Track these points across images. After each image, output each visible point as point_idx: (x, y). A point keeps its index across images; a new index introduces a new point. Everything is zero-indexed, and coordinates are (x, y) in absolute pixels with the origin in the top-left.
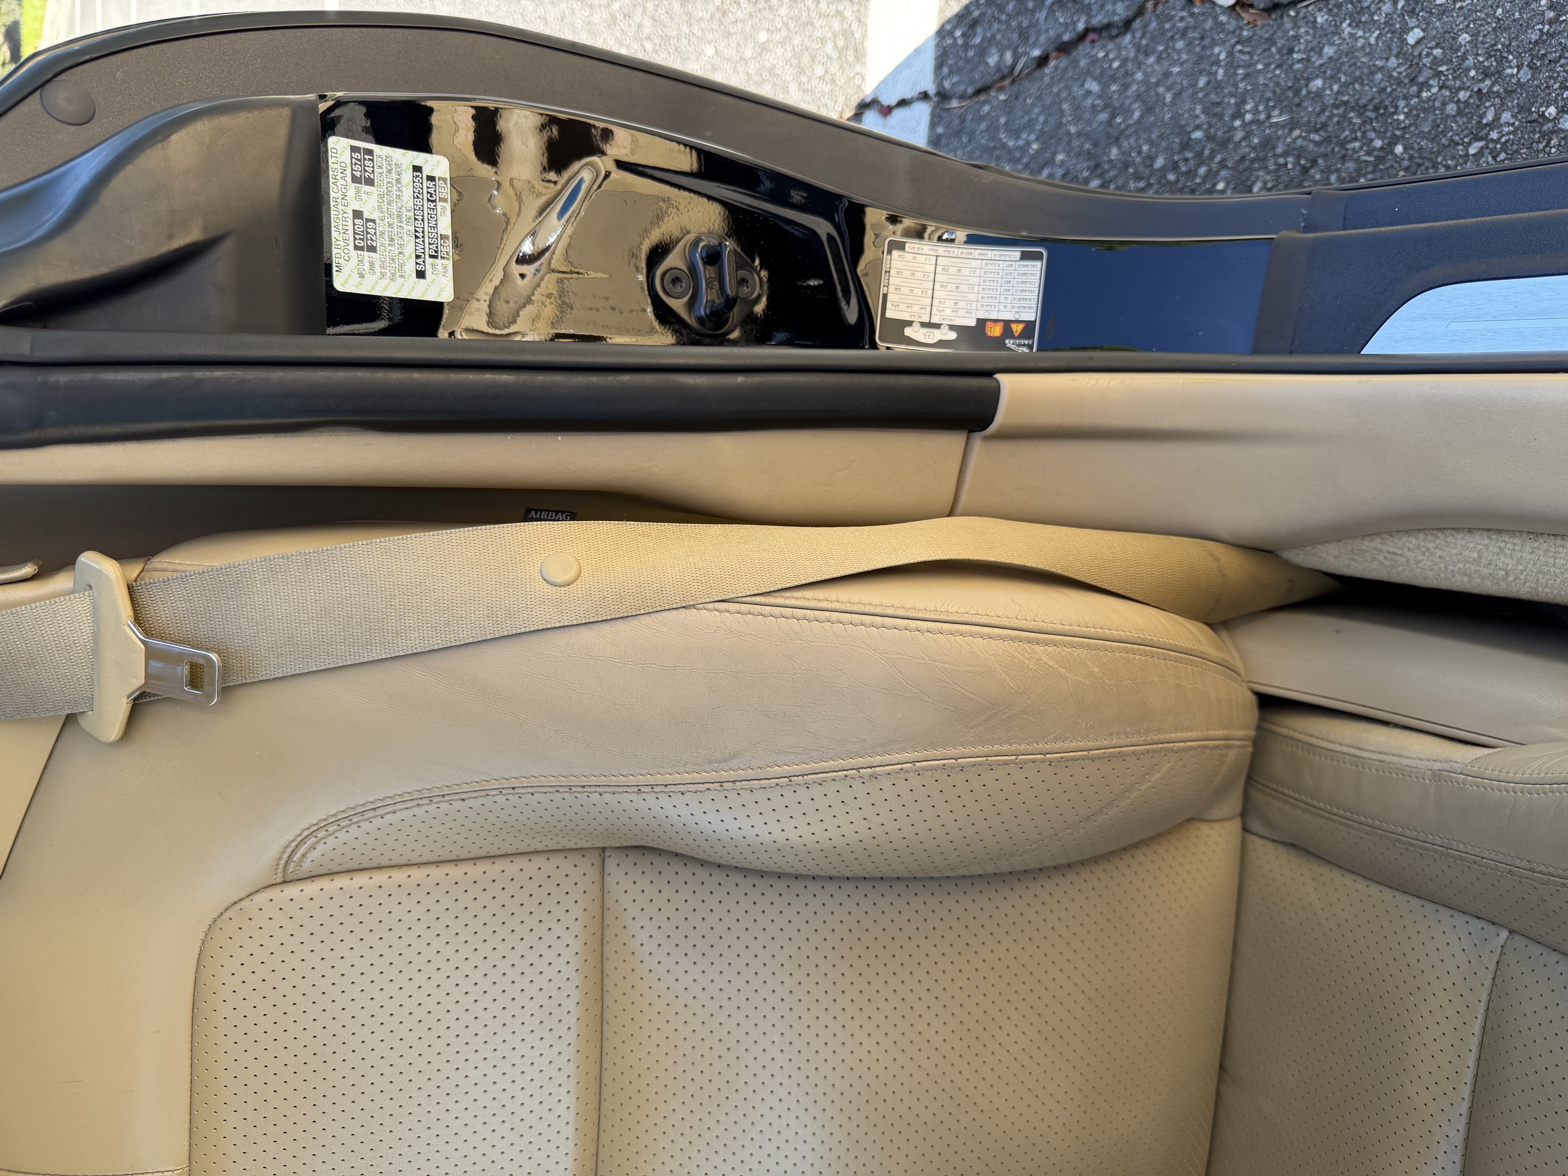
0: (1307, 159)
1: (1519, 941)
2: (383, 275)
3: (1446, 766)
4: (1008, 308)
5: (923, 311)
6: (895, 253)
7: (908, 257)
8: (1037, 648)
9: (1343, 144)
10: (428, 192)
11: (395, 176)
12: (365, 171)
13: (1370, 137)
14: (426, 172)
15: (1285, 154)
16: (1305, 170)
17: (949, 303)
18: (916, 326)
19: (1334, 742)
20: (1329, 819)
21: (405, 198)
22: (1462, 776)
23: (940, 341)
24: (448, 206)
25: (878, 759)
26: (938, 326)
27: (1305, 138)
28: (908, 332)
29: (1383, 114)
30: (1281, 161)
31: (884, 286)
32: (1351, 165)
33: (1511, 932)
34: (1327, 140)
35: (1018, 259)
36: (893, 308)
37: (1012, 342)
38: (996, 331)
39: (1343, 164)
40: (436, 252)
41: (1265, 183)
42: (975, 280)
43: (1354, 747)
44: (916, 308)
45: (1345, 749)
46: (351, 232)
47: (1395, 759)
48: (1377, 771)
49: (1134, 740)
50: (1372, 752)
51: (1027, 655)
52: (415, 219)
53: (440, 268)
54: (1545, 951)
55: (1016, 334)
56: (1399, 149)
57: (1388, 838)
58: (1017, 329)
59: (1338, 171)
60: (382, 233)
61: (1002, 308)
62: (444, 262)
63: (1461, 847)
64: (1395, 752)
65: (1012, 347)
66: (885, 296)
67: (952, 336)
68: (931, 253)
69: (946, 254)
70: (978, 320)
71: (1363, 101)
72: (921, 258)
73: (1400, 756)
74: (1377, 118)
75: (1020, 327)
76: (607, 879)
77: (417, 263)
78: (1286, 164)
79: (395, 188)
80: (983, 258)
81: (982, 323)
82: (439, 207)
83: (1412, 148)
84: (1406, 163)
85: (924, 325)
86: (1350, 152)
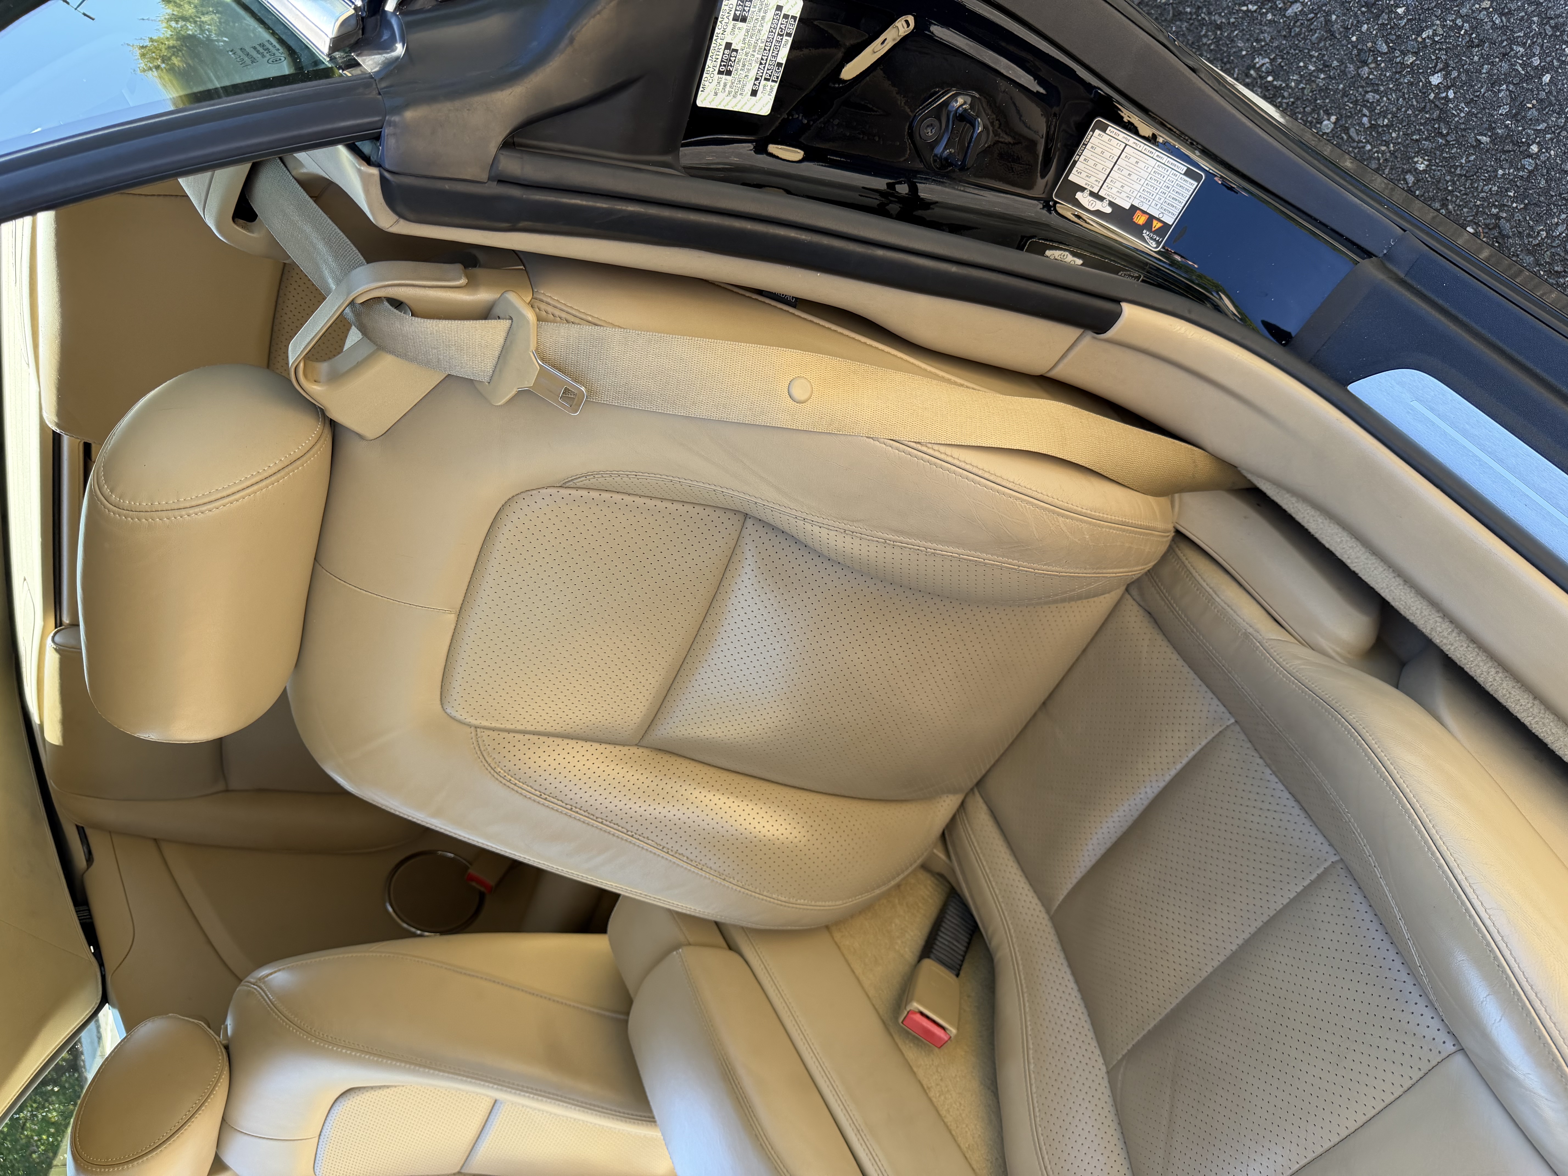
0: (1478, 35)
1: (1237, 728)
2: (729, 93)
3: (1255, 634)
4: (1158, 207)
5: (1097, 183)
6: (1097, 132)
7: (1105, 137)
8: (1061, 519)
9: (1512, 41)
10: (780, 28)
11: (762, 14)
12: (744, 10)
13: (1534, 50)
14: (784, 11)
15: (1466, 18)
16: (1471, 45)
17: (1118, 185)
18: (1086, 193)
19: (1204, 581)
20: (1177, 618)
21: (762, 33)
22: (1258, 644)
23: (1098, 210)
24: (790, 40)
25: (940, 547)
26: (1101, 199)
27: (1489, 15)
28: (1079, 196)
29: (1556, 36)
30: (1459, 22)
31: (1078, 155)
32: (1505, 66)
33: (1236, 721)
34: (1504, 28)
35: (1183, 172)
36: (1076, 173)
37: (1148, 233)
38: (1140, 220)
39: (1501, 61)
40: (770, 76)
41: (1435, 34)
42: (1145, 175)
43: (1214, 591)
44: (1093, 179)
45: (1208, 589)
46: (719, 61)
47: (1232, 612)
48: (1218, 611)
49: (1089, 571)
50: (1222, 600)
51: (1053, 522)
52: (765, 49)
53: (768, 88)
54: (1246, 739)
55: (1153, 229)
56: (1547, 78)
57: (1203, 648)
58: (1156, 225)
59: (1492, 64)
60: (739, 61)
61: (1153, 205)
62: (773, 84)
63: (1236, 676)
64: (1233, 608)
65: (1146, 237)
66: (1075, 162)
67: (1108, 210)
68: (1124, 140)
69: (1134, 146)
70: (1132, 206)
71: (1551, 13)
72: (1115, 142)
73: (1235, 612)
74: (1551, 36)
75: (1160, 225)
76: (744, 529)
77: (754, 84)
78: (1461, 28)
79: (759, 23)
80: (1159, 160)
81: (1134, 208)
82: (784, 40)
83: (1556, 85)
84: (1543, 95)
85: (1092, 194)
86: (1512, 53)
